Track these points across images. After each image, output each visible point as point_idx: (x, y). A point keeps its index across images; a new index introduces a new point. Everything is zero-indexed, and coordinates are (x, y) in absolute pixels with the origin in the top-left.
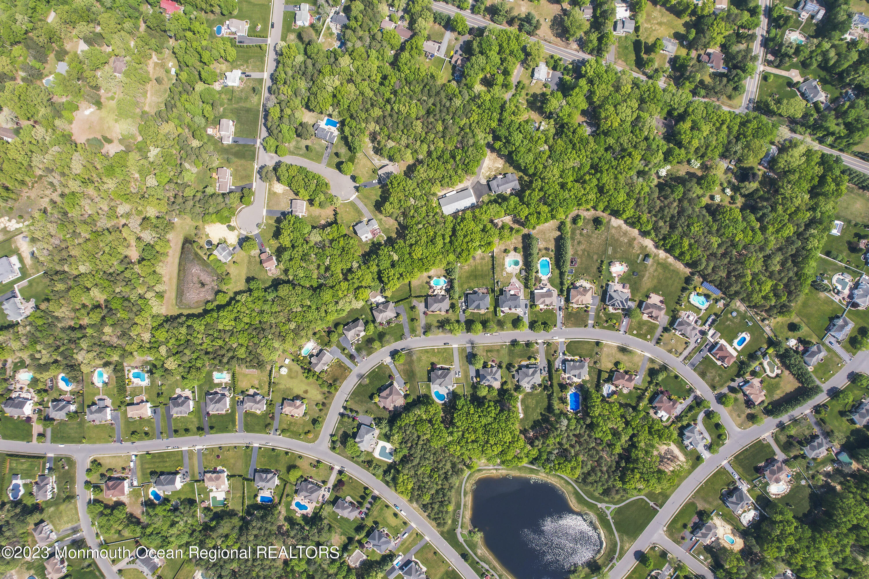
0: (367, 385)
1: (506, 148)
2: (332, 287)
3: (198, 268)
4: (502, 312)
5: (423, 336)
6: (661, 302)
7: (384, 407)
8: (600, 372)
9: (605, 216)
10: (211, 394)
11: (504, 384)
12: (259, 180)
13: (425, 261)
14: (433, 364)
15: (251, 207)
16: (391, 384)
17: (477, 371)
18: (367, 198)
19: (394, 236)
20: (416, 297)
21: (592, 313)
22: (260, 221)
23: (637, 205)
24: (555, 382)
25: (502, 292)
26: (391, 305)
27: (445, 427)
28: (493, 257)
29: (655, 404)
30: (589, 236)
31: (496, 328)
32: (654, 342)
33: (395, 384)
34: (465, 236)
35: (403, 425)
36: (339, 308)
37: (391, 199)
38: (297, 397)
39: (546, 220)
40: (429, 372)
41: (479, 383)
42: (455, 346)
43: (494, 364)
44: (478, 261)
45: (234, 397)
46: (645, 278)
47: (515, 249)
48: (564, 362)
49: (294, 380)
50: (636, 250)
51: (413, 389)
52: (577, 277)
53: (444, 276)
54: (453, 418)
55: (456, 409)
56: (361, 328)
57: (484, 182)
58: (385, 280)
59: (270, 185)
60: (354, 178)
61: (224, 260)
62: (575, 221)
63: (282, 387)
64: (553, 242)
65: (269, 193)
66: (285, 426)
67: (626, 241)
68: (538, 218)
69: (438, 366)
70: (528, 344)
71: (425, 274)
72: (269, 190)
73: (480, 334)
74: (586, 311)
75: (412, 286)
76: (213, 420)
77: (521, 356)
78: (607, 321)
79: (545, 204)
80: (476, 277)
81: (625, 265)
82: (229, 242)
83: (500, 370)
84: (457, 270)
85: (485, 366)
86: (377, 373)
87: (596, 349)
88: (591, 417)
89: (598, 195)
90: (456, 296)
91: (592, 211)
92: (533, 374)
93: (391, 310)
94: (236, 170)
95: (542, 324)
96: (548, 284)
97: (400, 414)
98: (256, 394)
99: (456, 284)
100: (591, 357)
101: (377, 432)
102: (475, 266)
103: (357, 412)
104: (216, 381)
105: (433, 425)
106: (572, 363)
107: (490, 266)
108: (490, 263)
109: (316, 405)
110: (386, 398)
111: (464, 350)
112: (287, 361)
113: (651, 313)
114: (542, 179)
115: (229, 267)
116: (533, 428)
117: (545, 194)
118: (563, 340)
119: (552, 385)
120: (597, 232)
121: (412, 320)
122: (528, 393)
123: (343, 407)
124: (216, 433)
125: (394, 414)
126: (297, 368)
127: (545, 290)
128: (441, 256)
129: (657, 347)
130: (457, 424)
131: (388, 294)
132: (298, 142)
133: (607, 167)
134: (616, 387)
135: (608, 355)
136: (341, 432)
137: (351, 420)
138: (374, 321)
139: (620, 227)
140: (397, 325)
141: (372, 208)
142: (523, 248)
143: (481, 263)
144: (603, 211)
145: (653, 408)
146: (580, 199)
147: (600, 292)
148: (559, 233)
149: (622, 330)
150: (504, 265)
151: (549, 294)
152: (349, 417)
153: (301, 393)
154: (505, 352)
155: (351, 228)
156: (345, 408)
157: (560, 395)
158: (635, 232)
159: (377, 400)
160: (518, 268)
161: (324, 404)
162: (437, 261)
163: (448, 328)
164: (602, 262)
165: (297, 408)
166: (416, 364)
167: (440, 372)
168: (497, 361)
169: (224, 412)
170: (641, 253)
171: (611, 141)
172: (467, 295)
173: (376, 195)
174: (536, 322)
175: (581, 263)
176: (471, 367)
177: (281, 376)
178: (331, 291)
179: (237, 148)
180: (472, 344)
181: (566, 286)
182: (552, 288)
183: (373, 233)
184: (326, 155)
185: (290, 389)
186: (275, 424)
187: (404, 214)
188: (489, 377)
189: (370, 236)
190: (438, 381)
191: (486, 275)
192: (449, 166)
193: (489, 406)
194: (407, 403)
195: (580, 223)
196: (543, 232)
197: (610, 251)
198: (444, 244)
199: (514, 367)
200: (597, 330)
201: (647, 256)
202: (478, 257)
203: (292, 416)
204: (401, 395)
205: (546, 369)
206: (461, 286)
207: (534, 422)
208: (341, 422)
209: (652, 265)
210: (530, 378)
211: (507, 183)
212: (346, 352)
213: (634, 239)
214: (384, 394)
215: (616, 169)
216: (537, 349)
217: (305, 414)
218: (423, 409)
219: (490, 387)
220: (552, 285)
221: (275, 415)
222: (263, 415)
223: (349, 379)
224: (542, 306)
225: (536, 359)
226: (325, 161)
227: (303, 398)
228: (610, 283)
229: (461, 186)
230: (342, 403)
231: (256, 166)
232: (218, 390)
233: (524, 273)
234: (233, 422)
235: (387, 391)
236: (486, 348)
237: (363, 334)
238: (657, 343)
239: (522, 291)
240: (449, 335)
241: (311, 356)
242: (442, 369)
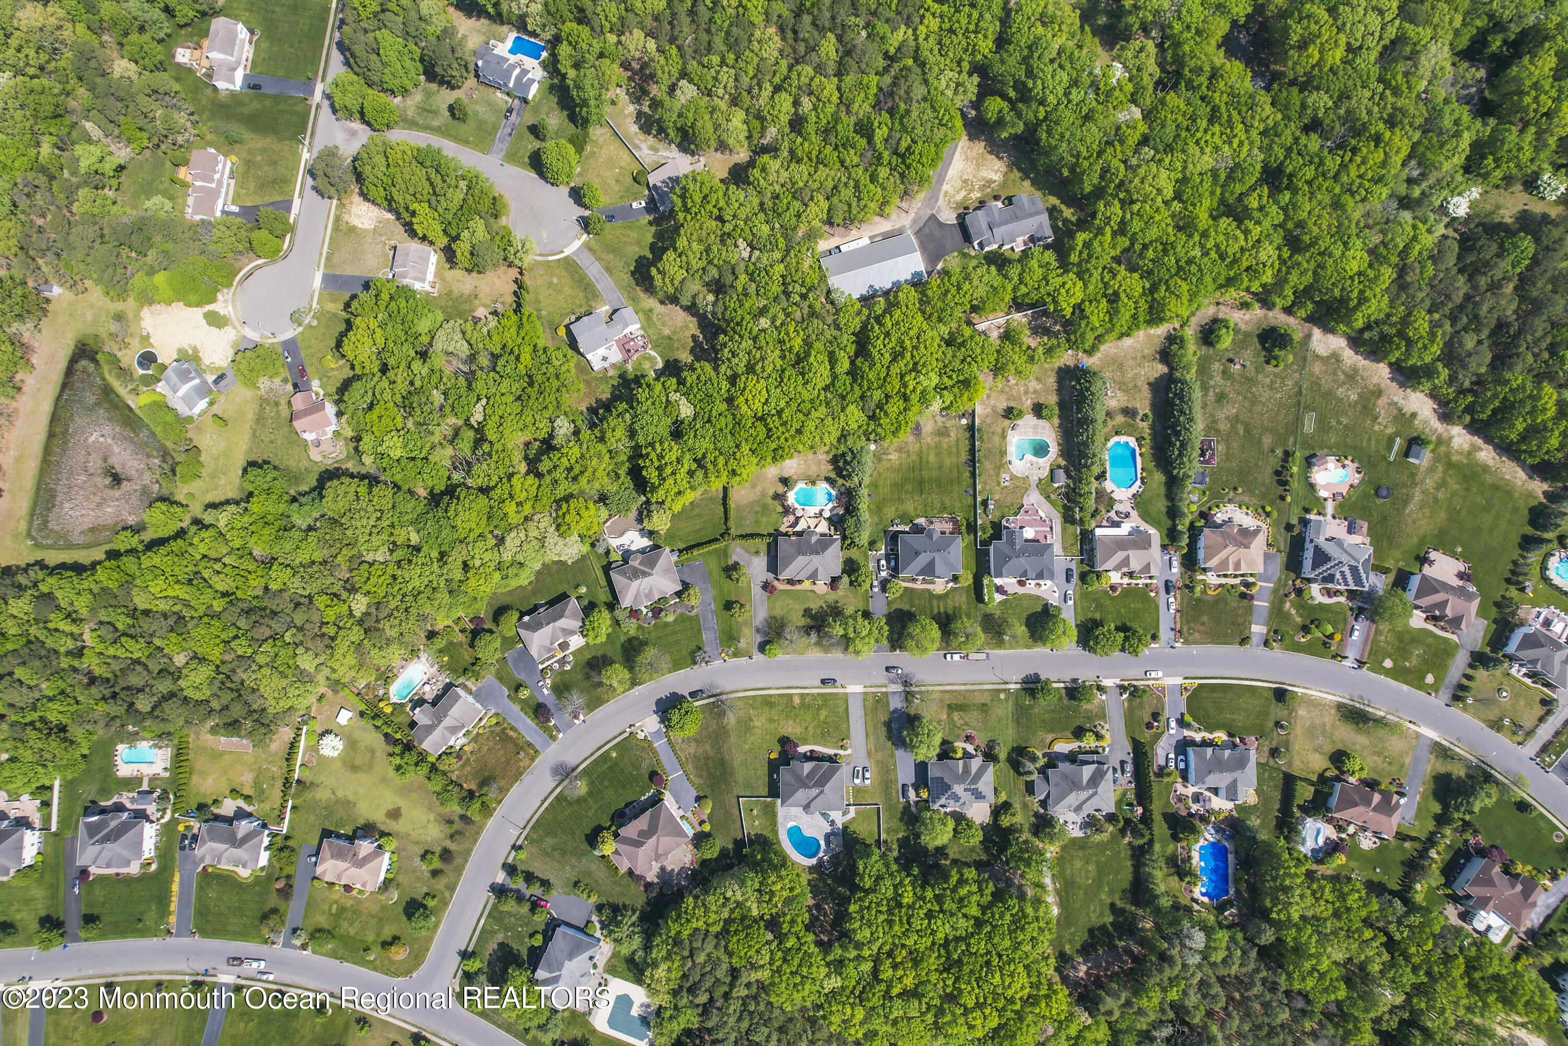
0: (580, 801)
1: (1019, 116)
2: (484, 491)
3: (107, 430)
4: (1000, 590)
5: (758, 657)
6: (1461, 576)
7: (630, 872)
8: (1289, 782)
9: (1293, 325)
10: (103, 811)
11: (999, 810)
12: (310, 194)
13: (774, 422)
14: (784, 741)
15: (281, 264)
16: (656, 800)
17: (921, 768)
18: (613, 249)
19: (685, 357)
20: (743, 537)
21: (1262, 604)
22: (302, 304)
23: (1401, 284)
24: (1157, 808)
25: (997, 530)
26: (668, 558)
27: (819, 943)
28: (971, 428)
29: (1463, 886)
30: (1249, 381)
31: (981, 637)
32: (1445, 695)
33: (669, 801)
34: (896, 356)
35: (686, 934)
36: (507, 556)
37: (682, 243)
38: (368, 830)
39: (1135, 322)
40: (773, 767)
41: (924, 805)
42: (855, 689)
43: (970, 748)
44: (928, 439)
45: (174, 822)
46: (1412, 507)
47: (1038, 410)
48: (1183, 746)
49: (362, 777)
50: (1384, 424)
51: (720, 818)
52: (1217, 497)
53: (828, 479)
54: (841, 916)
55: (855, 888)
56: (570, 622)
57: (949, 217)
58: (651, 474)
59: (341, 205)
60: (577, 195)
61: (183, 410)
62: (1208, 334)
63: (322, 795)
64: (1146, 393)
65: (336, 229)
66: (322, 920)
67: (1354, 397)
68: (1113, 313)
69: (802, 749)
70: (1075, 691)
71: (772, 471)
72: (338, 219)
73: (933, 651)
74: (1243, 596)
75: (732, 504)
76: (99, 893)
77: (1055, 726)
78: (1305, 629)
79: (1132, 269)
80: (921, 486)
81: (1352, 466)
82: (206, 360)
83: (991, 769)
84: (868, 459)
85: (946, 753)
86: (616, 763)
87: (1276, 711)
88: (1278, 925)
89: (1286, 253)
90: (864, 538)
91: (1257, 311)
92: (1095, 780)
93: (667, 571)
94: (249, 164)
95: (1118, 629)
96: (1134, 514)
97: (679, 896)
98: (241, 814)
99: (864, 505)
100: (1261, 735)
101: (605, 950)
102: (920, 454)
103: (545, 884)
104: (124, 770)
105: (781, 938)
106: (1209, 751)
107: (964, 456)
108: (965, 446)
109: (423, 857)
110: (638, 844)
111: (880, 700)
112: (344, 717)
113: (1443, 605)
114: (1126, 203)
115: (200, 430)
116: (1086, 950)
117: (1133, 241)
118: (1178, 680)
119: (1146, 819)
120: (1269, 369)
121: (728, 606)
122: (1074, 840)
123: (505, 866)
124: (104, 936)
125: (661, 894)
126: (374, 739)
127: (1125, 529)
128: (823, 410)
129: (1456, 711)
130: (859, 937)
131: (660, 522)
132: (428, 95)
133: (1310, 172)
134: (1340, 829)
135: (1311, 732)
136: (492, 946)
137: (525, 909)
138: (612, 605)
139: (1335, 357)
140: (682, 619)
141: (627, 278)
142: (1061, 404)
143: (938, 446)
144: (1288, 311)
145: (1455, 899)
146: (1235, 261)
147: (1284, 541)
148: (1162, 369)
149: (1352, 654)
150: (1003, 453)
151: (1138, 541)
152: (520, 898)
153: (378, 817)
154: (1003, 711)
155: (562, 332)
156: (510, 869)
157: (1170, 849)
158: (1380, 373)
159: (608, 847)
160: (1045, 463)
161: (446, 855)
162: (811, 425)
163: (838, 630)
164: (1287, 454)
165: (361, 863)
166: (733, 740)
167: (808, 767)
168: (982, 739)
169: (134, 869)
170: (1397, 434)
171: (1320, 101)
172: (893, 538)
173: (639, 243)
174: (1097, 624)
175: (1228, 457)
176: (900, 753)
177: (324, 760)
178: (483, 500)
179: (255, 105)
180: (906, 683)
181: (1187, 522)
182: (1144, 526)
183: (625, 347)
184: (504, 130)
185: (348, 804)
186: (294, 911)
187: (718, 288)
188: (958, 789)
189: (616, 356)
190: (801, 795)
191: (951, 482)
192: (852, 157)
193: (962, 882)
194: (704, 863)
195: (1226, 341)
196: (1118, 364)
197: (1309, 425)
198: (835, 377)
199: (1034, 759)
200: (1278, 653)
201: (1415, 443)
202: (928, 427)
203: (348, 888)
204: (682, 833)
205: (1129, 768)
206: (877, 510)
207: (1091, 931)
208: (495, 915)
209: (1431, 470)
210: (1084, 795)
211: (1016, 218)
212: (524, 694)
213: (1378, 393)
214: (631, 830)
215: (1336, 178)
216: (1102, 707)
217: (387, 883)
218: (753, 882)
219: (959, 818)
220: (1145, 516)
221: (296, 883)
222: (257, 880)
223: (527, 778)
224: (1115, 578)
225: (1099, 737)
226: (501, 147)
227: (383, 834)
228: (1312, 516)
229: (884, 226)
230: (503, 853)
231: (306, 155)
232: (125, 799)
233: (1062, 480)
234: (163, 901)
235: (642, 823)
236: (949, 700)
237: (576, 642)
238: (1456, 698)
239: (1058, 527)
240: (837, 655)
241: (419, 702)
242: (812, 757)
